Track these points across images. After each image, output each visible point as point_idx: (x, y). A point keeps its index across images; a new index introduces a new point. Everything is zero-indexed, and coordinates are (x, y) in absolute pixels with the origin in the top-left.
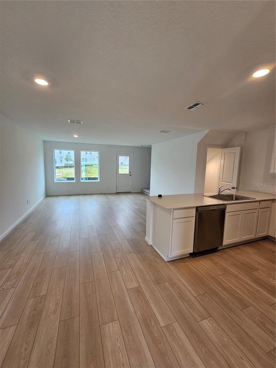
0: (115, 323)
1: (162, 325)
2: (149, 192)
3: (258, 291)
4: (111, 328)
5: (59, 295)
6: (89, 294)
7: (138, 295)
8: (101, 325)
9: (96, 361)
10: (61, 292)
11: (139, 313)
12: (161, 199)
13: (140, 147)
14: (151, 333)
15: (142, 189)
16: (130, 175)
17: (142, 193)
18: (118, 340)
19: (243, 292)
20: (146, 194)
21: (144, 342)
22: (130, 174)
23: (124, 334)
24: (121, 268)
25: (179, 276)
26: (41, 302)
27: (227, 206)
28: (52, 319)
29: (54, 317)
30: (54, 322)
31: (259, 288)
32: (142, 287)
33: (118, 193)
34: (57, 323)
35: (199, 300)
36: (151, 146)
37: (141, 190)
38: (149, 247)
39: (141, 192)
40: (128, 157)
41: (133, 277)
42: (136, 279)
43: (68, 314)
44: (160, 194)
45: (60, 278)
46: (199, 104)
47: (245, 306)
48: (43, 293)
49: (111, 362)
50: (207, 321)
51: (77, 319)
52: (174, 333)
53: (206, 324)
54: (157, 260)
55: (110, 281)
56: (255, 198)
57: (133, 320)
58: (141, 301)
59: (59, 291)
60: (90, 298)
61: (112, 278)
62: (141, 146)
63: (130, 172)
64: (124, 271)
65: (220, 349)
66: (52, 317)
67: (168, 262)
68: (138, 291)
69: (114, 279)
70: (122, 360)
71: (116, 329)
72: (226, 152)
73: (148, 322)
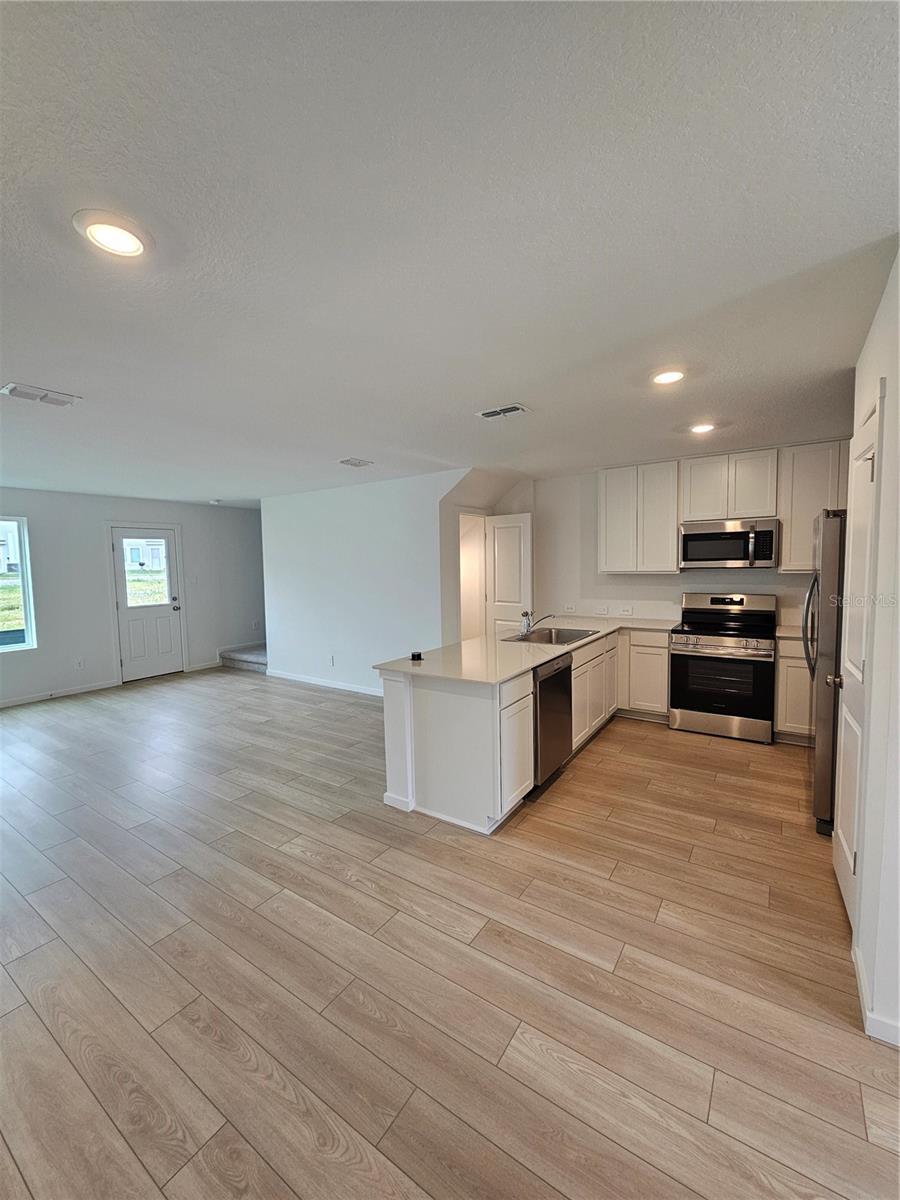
0: (522, 1034)
1: (610, 967)
2: (261, 660)
3: (679, 817)
4: (525, 1050)
5: (284, 1088)
6: (382, 1017)
7: (505, 941)
8: (495, 1063)
9: (571, 1138)
10: (276, 1074)
11: (547, 978)
12: (419, 665)
13: (213, 506)
14: (605, 996)
15: (226, 655)
16: (177, 609)
17: (227, 666)
18: (563, 1060)
19: (661, 828)
20: (249, 671)
21: (613, 1021)
22: (176, 604)
23: (564, 1039)
24: (395, 903)
25: (543, 854)
26: (236, 1155)
27: (573, 654)
28: (343, 1159)
29: (341, 1150)
30: (362, 1160)
31: (677, 812)
32: (495, 918)
33: (129, 685)
34: (372, 1155)
35: (618, 880)
36: (260, 502)
37: (223, 657)
38: (412, 818)
39: (223, 666)
40: (163, 541)
41: (451, 907)
42: (464, 910)
43: (380, 1110)
44: (417, 651)
45: (222, 1040)
46: (518, 409)
47: (688, 851)
48: (208, 1125)
49: (599, 1111)
50: (665, 911)
51: (419, 1101)
52: (640, 966)
53: (669, 916)
54: (464, 840)
55: (406, 952)
56: (597, 630)
57: (551, 999)
58: (526, 949)
59: (270, 1077)
60: (396, 1026)
61: (400, 942)
62: (218, 501)
63: (174, 599)
64: (414, 907)
65: (720, 944)
66: (336, 1155)
67: (495, 832)
68: (496, 933)
69: (410, 942)
70: (611, 1089)
71: (537, 1043)
72: (497, 526)
73: (582, 980)
